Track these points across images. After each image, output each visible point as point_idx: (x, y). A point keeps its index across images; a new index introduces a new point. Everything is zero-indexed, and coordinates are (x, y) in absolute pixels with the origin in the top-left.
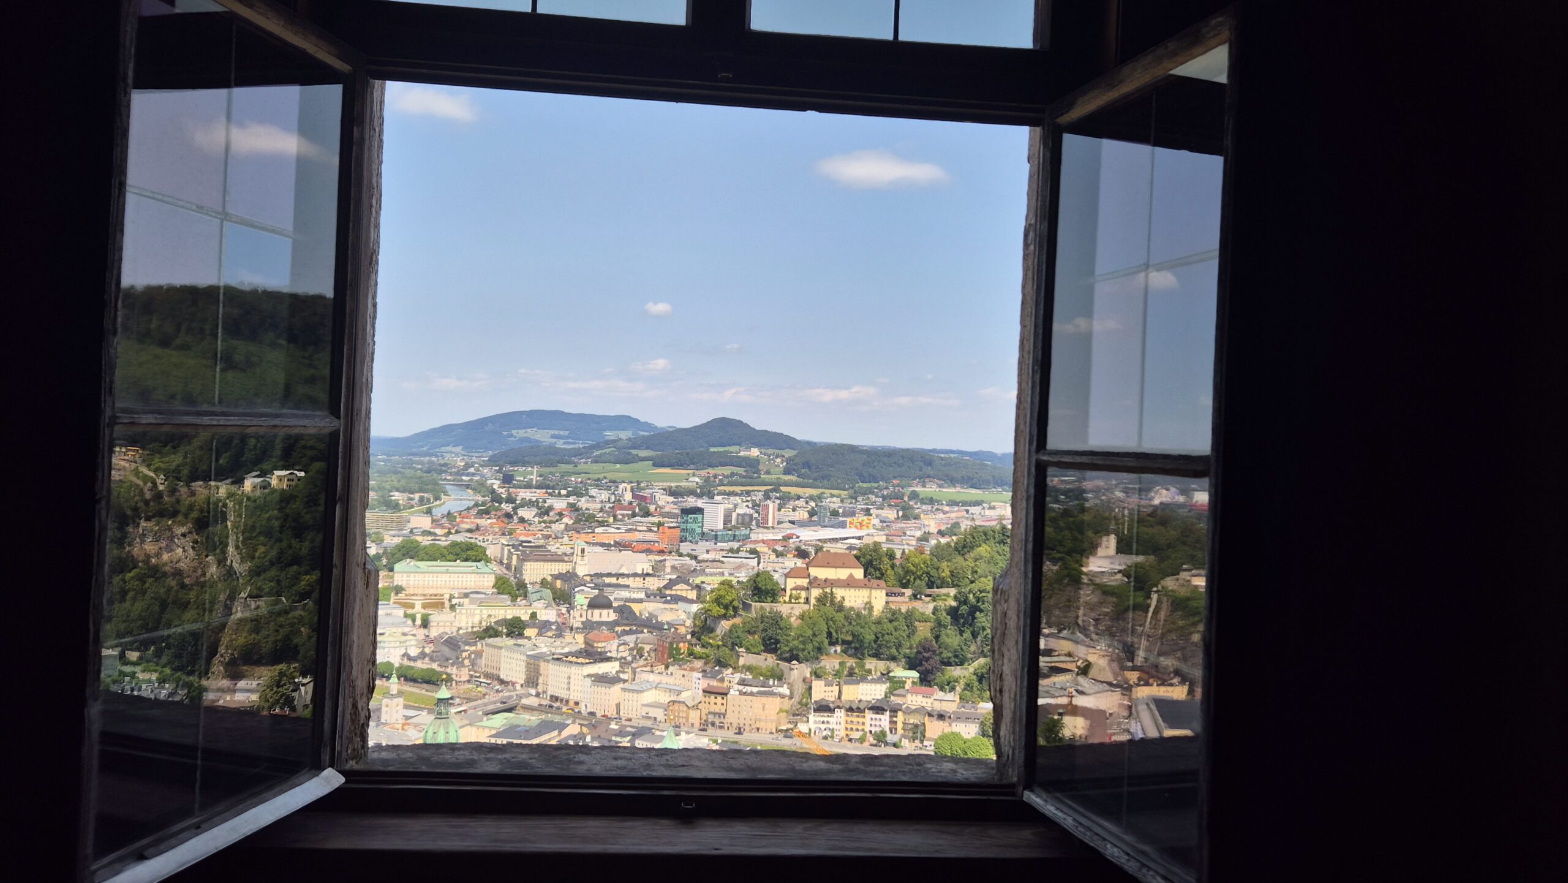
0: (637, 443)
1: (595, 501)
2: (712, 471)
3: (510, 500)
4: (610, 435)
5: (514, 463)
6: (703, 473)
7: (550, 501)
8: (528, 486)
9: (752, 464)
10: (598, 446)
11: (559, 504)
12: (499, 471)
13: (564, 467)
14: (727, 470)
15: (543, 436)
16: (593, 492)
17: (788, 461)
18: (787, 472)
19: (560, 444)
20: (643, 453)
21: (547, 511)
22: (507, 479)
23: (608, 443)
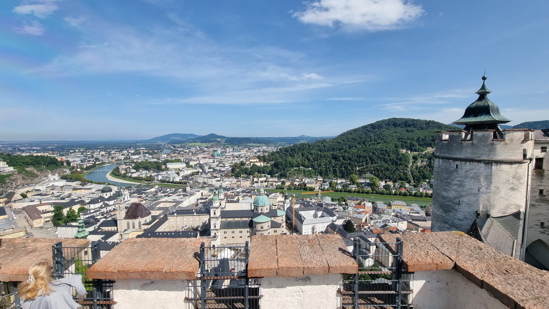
0: (196, 139)
1: (193, 150)
2: (212, 143)
3: (178, 151)
4: (189, 137)
6: (210, 144)
7: (185, 151)
8: (179, 148)
9: (219, 142)
11: (187, 151)
12: (172, 145)
14: (215, 143)
15: (177, 138)
16: (192, 148)
17: (226, 141)
19: (180, 139)
20: (198, 141)
21: (186, 152)
23: (190, 139)
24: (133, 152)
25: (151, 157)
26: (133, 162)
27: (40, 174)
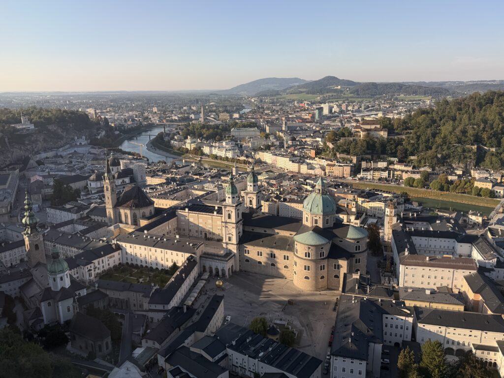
2: (325, 95)
3: (262, 108)
4: (292, 85)
5: (262, 96)
6: (322, 96)
7: (274, 108)
8: (267, 103)
9: (339, 91)
10: (288, 89)
13: (278, 96)
14: (330, 94)
15: (270, 87)
19: (276, 89)
22: (261, 101)
27: (66, 135)
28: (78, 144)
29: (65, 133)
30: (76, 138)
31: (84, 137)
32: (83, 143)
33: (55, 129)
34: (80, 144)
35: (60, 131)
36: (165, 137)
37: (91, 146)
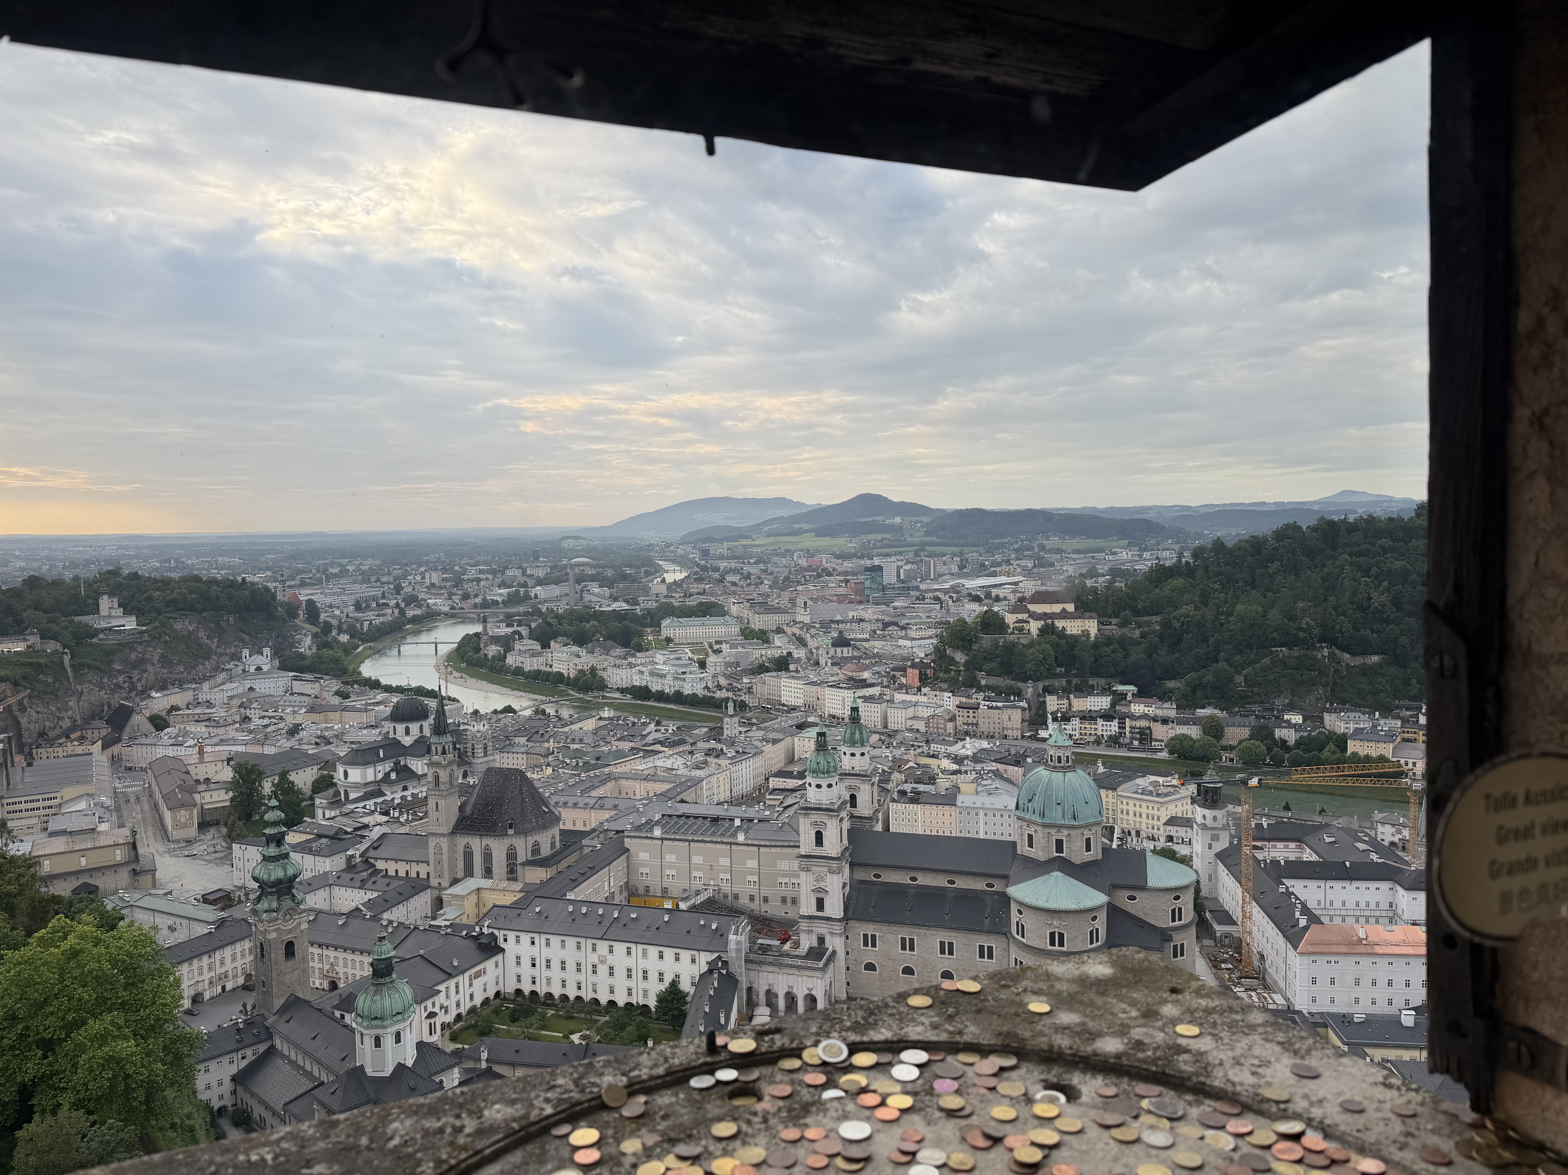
0: (795, 519)
1: (780, 566)
2: (866, 538)
3: (715, 569)
5: (704, 540)
6: (858, 540)
7: (746, 569)
8: (722, 558)
9: (899, 529)
10: (766, 523)
13: (745, 542)
14: (879, 537)
15: (719, 518)
17: (927, 525)
18: (928, 534)
19: (732, 523)
20: (805, 527)
21: (748, 576)
22: (705, 553)
23: (774, 520)
24: (541, 573)
25: (607, 594)
26: (537, 612)
27: (218, 647)
28: (252, 669)
29: (215, 640)
30: (246, 652)
31: (267, 651)
32: (265, 668)
33: (191, 628)
34: (259, 669)
35: (201, 634)
36: (486, 645)
37: (291, 674)
